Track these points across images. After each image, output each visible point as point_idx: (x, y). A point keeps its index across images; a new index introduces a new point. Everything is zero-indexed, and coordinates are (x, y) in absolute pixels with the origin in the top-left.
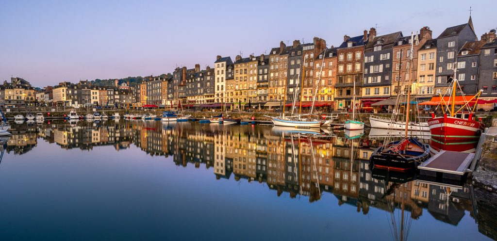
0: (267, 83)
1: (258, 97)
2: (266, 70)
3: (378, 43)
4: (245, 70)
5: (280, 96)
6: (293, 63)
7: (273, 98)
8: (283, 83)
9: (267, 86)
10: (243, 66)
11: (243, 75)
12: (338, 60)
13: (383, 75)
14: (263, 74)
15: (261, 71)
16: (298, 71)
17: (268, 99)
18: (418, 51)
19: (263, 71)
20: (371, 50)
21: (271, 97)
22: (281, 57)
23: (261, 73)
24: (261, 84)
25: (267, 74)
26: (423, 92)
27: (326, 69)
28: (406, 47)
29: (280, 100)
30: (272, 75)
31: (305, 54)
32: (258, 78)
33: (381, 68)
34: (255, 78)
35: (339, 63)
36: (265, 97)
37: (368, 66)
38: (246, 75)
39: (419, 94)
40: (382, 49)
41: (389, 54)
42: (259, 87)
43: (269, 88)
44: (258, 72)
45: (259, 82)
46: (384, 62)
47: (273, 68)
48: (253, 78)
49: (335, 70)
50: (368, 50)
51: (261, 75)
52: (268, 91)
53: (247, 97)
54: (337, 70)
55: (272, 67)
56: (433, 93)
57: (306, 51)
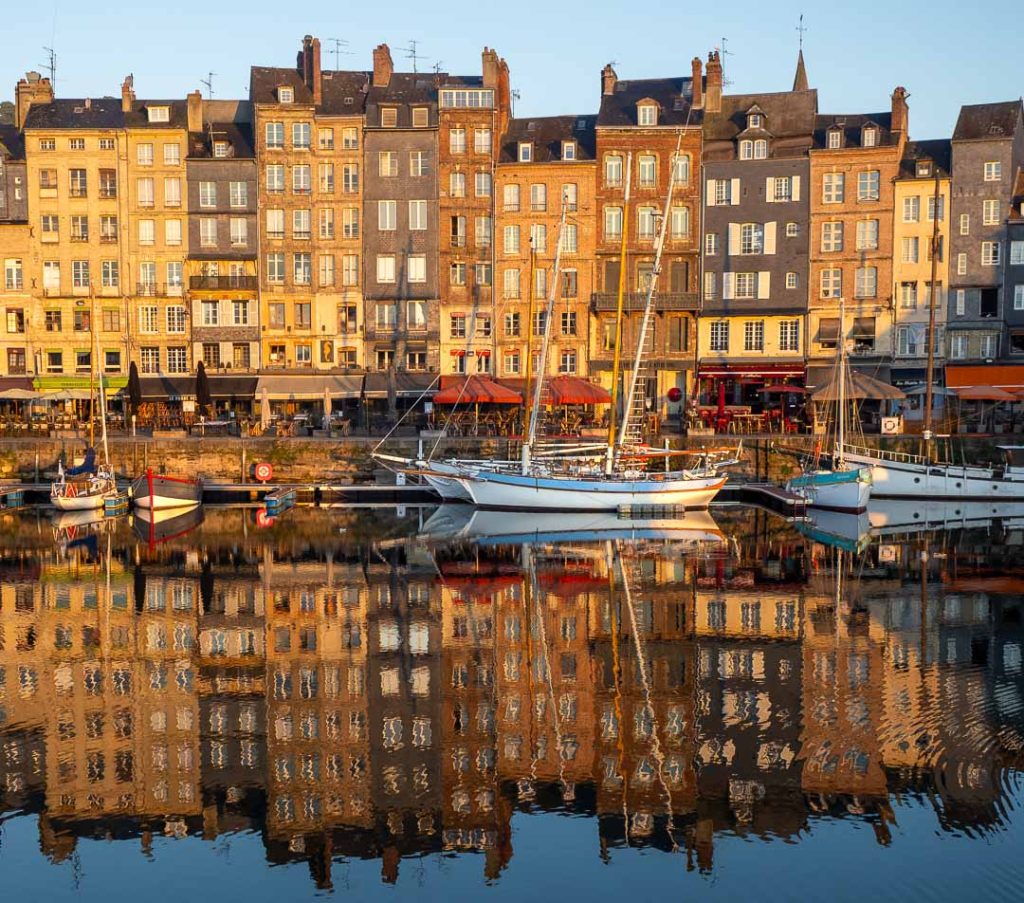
0: (250, 269)
1: (198, 348)
2: (238, 192)
3: (753, 125)
4: (108, 174)
5: (327, 345)
6: (386, 166)
7: (291, 352)
8: (337, 269)
9: (250, 283)
10: (92, 149)
11: (94, 206)
12: (600, 179)
13: (775, 266)
14: (224, 211)
15: (208, 190)
16: (418, 215)
17: (260, 357)
18: (894, 182)
19: (223, 196)
20: (727, 150)
21: (278, 349)
22: (325, 126)
23: (210, 206)
24: (213, 268)
25: (250, 213)
26: (913, 349)
27: (550, 216)
28: (855, 160)
29: (327, 366)
30: (274, 220)
31: (451, 126)
32: (194, 232)
33: (769, 239)
34: (174, 230)
35: (607, 196)
36: (242, 345)
37: (718, 220)
38: (110, 207)
39: (898, 354)
40: (771, 156)
41: (796, 180)
42: (198, 283)
43: (264, 298)
44: (193, 195)
45: (197, 255)
46: (781, 213)
47: (277, 185)
48: (159, 232)
49: (589, 230)
50: (715, 152)
51: (209, 213)
52: (258, 312)
53: (129, 342)
54: (600, 232)
55: (273, 177)
56: (941, 353)
57: (453, 112)
